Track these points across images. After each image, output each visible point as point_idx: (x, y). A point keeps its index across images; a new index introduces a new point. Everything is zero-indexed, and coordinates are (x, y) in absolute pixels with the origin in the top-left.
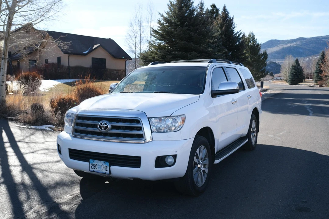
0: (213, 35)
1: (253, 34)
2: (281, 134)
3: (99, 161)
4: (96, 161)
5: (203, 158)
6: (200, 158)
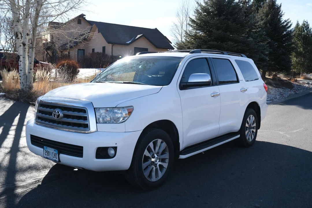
0: (256, 25)
1: (307, 23)
2: (295, 131)
3: (51, 149)
4: (48, 148)
5: (160, 152)
6: (155, 152)
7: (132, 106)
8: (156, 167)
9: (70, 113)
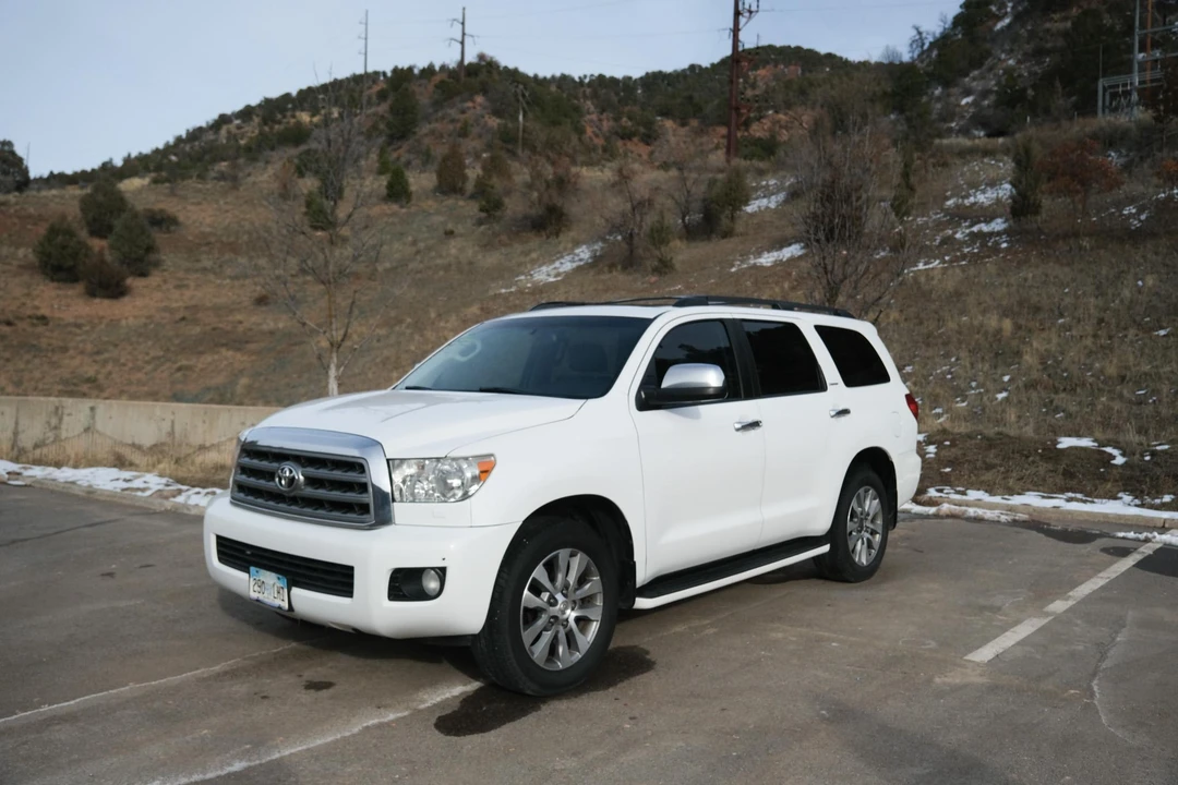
3: (268, 573)
4: (262, 572)
5: (571, 583)
6: (555, 588)
7: (492, 455)
8: (565, 626)
9: (323, 473)
